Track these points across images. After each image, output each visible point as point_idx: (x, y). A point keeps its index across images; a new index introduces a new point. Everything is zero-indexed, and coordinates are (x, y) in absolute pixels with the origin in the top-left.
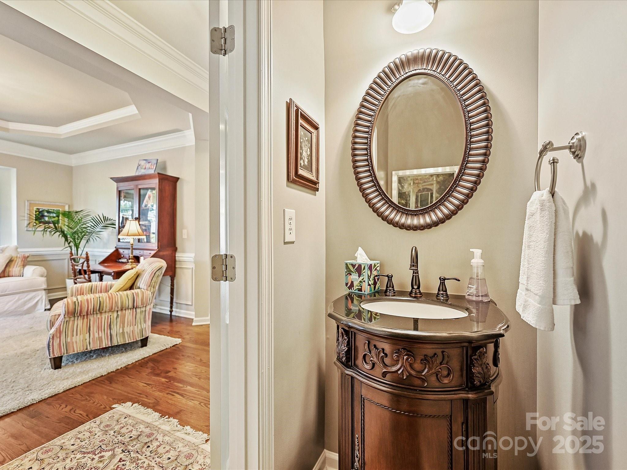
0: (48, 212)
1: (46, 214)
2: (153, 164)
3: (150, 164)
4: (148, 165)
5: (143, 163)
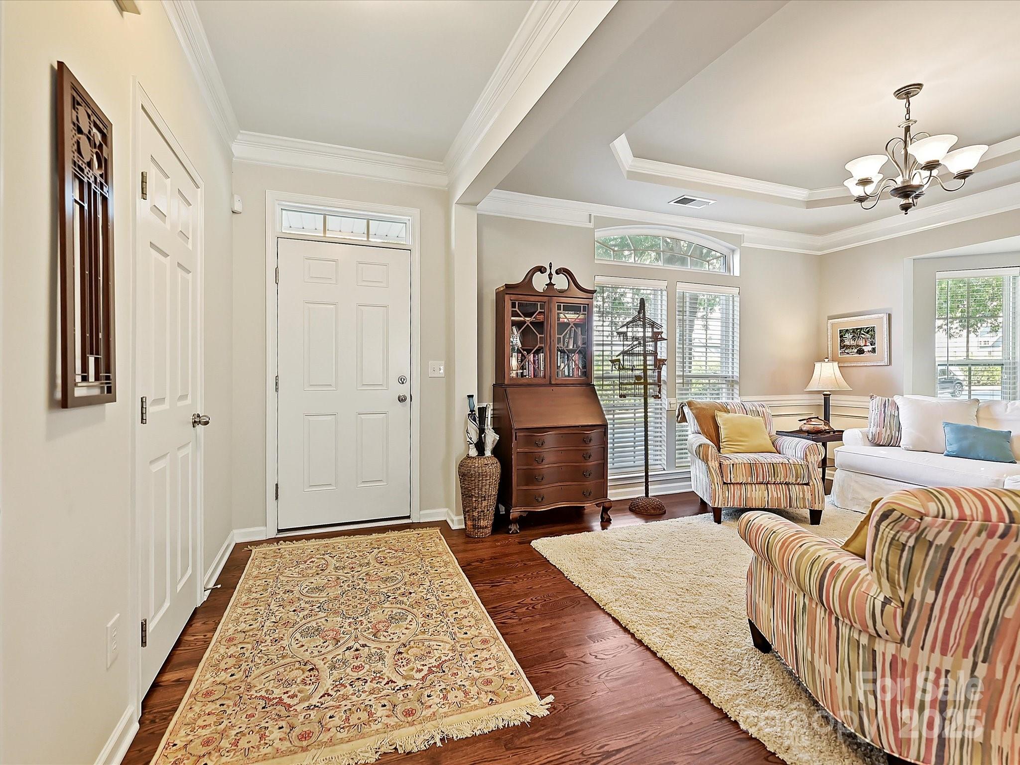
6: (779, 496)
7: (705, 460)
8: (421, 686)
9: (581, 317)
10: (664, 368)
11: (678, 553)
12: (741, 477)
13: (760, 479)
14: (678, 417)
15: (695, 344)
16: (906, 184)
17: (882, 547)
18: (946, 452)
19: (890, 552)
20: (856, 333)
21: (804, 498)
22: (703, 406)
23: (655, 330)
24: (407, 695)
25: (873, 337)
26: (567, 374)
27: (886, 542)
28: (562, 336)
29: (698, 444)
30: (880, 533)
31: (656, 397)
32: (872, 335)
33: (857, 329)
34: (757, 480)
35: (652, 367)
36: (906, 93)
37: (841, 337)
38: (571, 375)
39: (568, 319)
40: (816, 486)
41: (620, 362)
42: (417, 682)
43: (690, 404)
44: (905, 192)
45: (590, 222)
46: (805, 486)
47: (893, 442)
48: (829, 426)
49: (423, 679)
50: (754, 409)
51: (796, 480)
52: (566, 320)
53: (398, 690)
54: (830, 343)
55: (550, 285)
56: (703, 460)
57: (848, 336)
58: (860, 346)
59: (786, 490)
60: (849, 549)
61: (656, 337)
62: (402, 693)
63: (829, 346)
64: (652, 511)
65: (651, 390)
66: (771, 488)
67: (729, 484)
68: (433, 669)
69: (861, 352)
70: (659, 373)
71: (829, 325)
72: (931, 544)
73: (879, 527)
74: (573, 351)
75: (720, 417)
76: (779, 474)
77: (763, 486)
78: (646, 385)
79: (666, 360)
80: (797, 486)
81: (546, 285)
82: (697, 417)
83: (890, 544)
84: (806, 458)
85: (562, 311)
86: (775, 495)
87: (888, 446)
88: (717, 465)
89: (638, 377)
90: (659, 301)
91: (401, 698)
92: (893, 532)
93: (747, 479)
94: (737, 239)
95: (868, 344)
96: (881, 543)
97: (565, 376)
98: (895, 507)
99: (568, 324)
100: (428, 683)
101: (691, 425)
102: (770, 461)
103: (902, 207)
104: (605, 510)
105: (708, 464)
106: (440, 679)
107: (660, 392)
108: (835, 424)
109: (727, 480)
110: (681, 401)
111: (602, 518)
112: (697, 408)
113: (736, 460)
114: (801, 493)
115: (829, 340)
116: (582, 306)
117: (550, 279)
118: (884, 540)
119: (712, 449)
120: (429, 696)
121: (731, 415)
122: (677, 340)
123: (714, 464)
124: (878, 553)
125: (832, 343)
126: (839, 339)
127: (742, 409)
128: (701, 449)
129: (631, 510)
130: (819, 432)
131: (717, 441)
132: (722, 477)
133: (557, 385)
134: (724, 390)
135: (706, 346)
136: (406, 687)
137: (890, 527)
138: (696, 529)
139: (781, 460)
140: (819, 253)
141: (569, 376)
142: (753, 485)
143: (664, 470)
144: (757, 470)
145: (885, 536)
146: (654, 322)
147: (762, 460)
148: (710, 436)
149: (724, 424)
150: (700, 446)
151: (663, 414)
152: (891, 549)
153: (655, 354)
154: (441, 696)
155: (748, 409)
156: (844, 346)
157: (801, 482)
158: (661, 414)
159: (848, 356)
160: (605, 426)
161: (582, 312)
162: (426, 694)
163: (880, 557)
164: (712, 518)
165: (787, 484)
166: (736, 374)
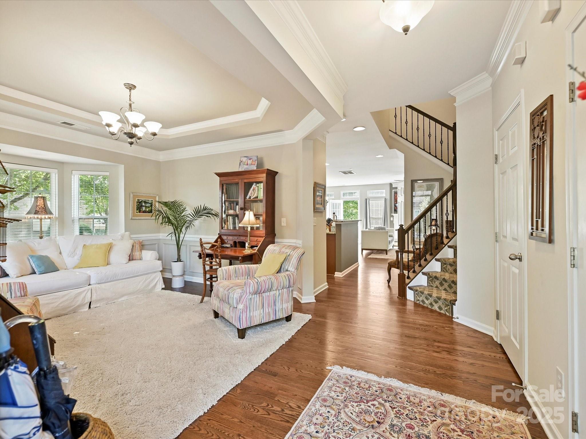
0: (145, 202)
1: (143, 204)
2: (254, 161)
3: (251, 160)
4: (250, 162)
5: (244, 159)
8: (378, 397)
18: (38, 273)
24: (386, 397)
42: (379, 400)
44: (130, 135)
49: (374, 400)
53: (390, 402)
62: (389, 399)
68: (366, 402)
91: (390, 397)
100: (373, 397)
106: (366, 395)
120: (377, 391)
136: (385, 401)
154: (371, 389)
162: (377, 393)
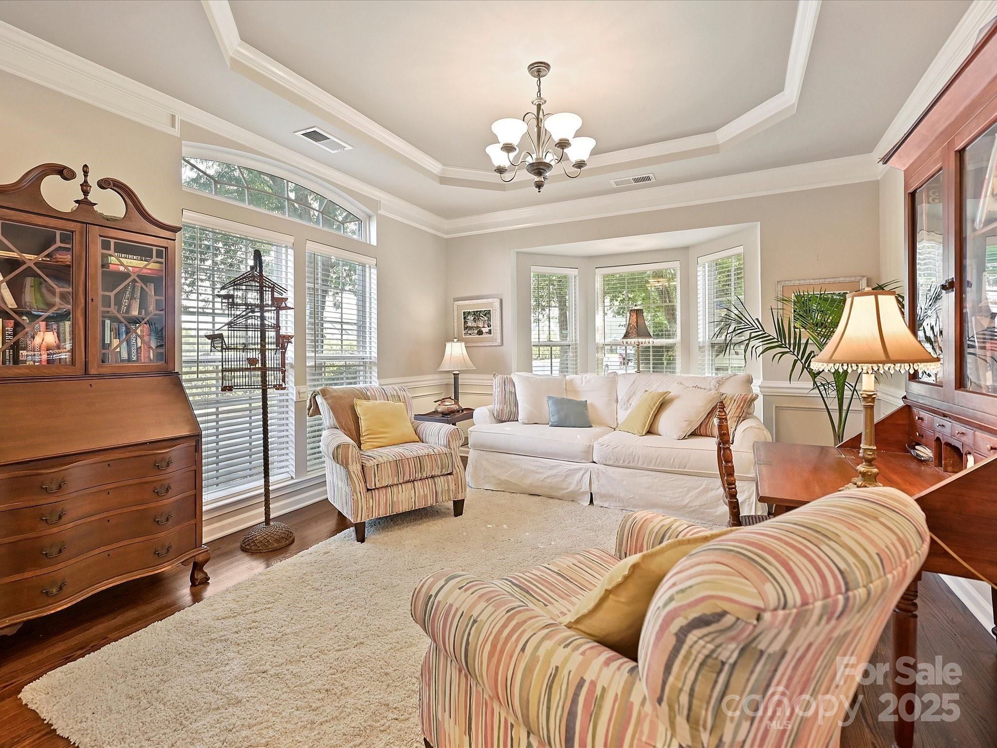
6: (426, 493)
7: (345, 464)
9: (152, 266)
10: (290, 348)
11: (312, 614)
12: (387, 478)
13: (407, 478)
14: (309, 409)
15: (327, 319)
16: (539, 161)
17: (686, 669)
18: (550, 423)
19: (700, 677)
20: (477, 315)
21: (449, 490)
22: (340, 394)
23: (276, 295)
25: (489, 319)
26: (125, 355)
27: (695, 660)
28: (112, 294)
29: (336, 444)
30: (685, 647)
31: (279, 387)
32: (488, 318)
33: (477, 312)
34: (403, 479)
35: (274, 347)
36: (539, 69)
37: (465, 318)
38: (135, 358)
39: (126, 267)
40: (459, 474)
41: (223, 339)
43: (324, 393)
44: (539, 168)
45: (173, 126)
46: (449, 476)
47: (512, 417)
48: (459, 405)
50: (395, 394)
51: (441, 472)
52: (122, 269)
54: (456, 324)
55: (84, 204)
56: (342, 464)
57: (471, 318)
58: (480, 327)
59: (432, 484)
60: (580, 626)
61: (279, 304)
63: (455, 327)
64: (276, 545)
65: (271, 378)
66: (418, 485)
67: (374, 489)
69: (480, 333)
70: (283, 354)
71: (455, 306)
72: (762, 653)
73: (686, 636)
74: (136, 321)
75: (360, 406)
76: (426, 468)
77: (410, 485)
78: (264, 370)
79: (291, 337)
80: (442, 477)
81: (76, 202)
82: (333, 408)
83: (702, 664)
84: (449, 445)
85: (112, 252)
86: (422, 493)
87: (508, 421)
88: (359, 468)
89: (252, 361)
90: (284, 261)
92: (711, 646)
93: (393, 480)
94: (374, 204)
95: (486, 326)
96: (684, 663)
97: (122, 361)
98: (726, 606)
99: (126, 275)
101: (326, 416)
102: (416, 454)
103: (536, 184)
104: (198, 567)
105: (348, 469)
107: (284, 381)
108: (464, 403)
109: (371, 486)
110: (314, 389)
111: (193, 579)
112: (333, 397)
113: (380, 459)
114: (446, 485)
115: (455, 321)
116: (154, 248)
117: (86, 193)
118: (693, 657)
119: (353, 451)
121: (371, 402)
122: (308, 312)
123: (355, 468)
124: (677, 678)
125: (457, 323)
126: (463, 320)
127: (383, 395)
128: (340, 451)
129: (244, 550)
130: (452, 412)
131: (357, 436)
132: (365, 482)
133: (101, 376)
134: (361, 373)
135: (342, 323)
137: (707, 639)
138: (335, 560)
139: (426, 451)
140: (446, 236)
141: (129, 360)
142: (400, 486)
143: (292, 478)
144: (403, 467)
145: (694, 652)
146: (274, 284)
147: (408, 454)
148: (349, 430)
149: (365, 415)
150: (338, 447)
151: (289, 406)
152: (703, 672)
153: (277, 327)
155: (389, 394)
156: (467, 327)
157: (446, 473)
158: (287, 407)
159: (470, 336)
160: (196, 437)
161: (154, 258)
163: (680, 685)
164: (354, 535)
165: (433, 477)
166: (375, 355)
